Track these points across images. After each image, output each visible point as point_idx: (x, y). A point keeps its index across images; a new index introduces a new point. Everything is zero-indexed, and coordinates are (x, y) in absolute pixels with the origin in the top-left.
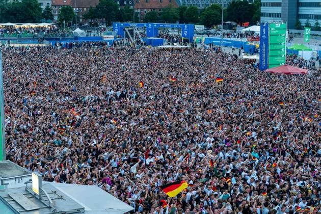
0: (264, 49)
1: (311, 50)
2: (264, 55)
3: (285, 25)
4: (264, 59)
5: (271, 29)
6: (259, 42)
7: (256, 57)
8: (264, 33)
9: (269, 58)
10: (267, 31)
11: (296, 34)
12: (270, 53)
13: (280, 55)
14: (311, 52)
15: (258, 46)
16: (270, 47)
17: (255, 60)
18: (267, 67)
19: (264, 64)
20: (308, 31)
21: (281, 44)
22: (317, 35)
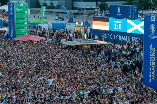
0: (11, 23)
1: (48, 23)
2: (12, 27)
3: (27, 5)
4: (12, 30)
5: (16, 8)
6: (8, 18)
7: (6, 29)
8: (11, 11)
9: (16, 30)
10: (13, 9)
11: (36, 11)
12: (16, 26)
13: (24, 28)
14: (47, 24)
15: (7, 20)
16: (16, 21)
17: (5, 32)
18: (14, 37)
19: (12, 34)
20: (44, 9)
21: (24, 19)
22: (52, 12)
